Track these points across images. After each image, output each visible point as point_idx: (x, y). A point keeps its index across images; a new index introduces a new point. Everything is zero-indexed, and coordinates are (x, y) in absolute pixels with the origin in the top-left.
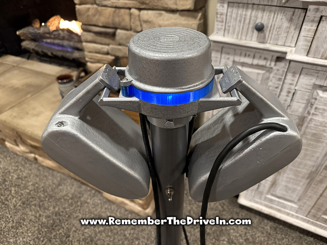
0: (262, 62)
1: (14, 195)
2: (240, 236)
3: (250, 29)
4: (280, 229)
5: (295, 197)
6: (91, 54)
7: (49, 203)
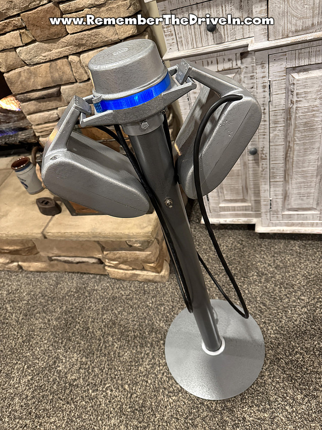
0: (227, 65)
1: (12, 311)
2: (269, 265)
3: (203, 33)
4: (310, 244)
5: (312, 202)
6: (40, 126)
7: (54, 306)
